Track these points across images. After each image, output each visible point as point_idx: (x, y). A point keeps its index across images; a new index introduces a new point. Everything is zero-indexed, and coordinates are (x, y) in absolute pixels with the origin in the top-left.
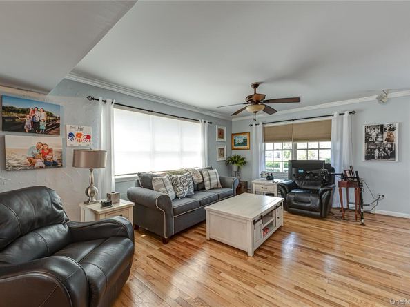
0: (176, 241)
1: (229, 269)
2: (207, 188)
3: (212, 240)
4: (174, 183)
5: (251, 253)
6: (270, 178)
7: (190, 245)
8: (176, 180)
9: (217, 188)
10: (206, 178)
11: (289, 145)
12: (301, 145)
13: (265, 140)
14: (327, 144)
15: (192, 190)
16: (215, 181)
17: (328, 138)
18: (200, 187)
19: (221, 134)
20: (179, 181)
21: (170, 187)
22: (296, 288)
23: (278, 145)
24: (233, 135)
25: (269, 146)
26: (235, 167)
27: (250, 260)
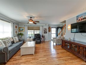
0: (10, 61)
1: (31, 59)
2: (15, 42)
3: (22, 55)
4: (5, 43)
5: (34, 54)
6: (30, 38)
7: (16, 60)
8: (5, 41)
9: (18, 42)
10: (15, 40)
11: (33, 31)
12: (35, 31)
13: (28, 30)
14: (39, 31)
15: (11, 44)
16: (17, 40)
17: (39, 30)
18: (13, 42)
19: (16, 27)
20: (6, 42)
21: (3, 44)
22: (44, 56)
23: (31, 31)
24: (19, 28)
25: (29, 31)
26: (20, 36)
27: (34, 55)
